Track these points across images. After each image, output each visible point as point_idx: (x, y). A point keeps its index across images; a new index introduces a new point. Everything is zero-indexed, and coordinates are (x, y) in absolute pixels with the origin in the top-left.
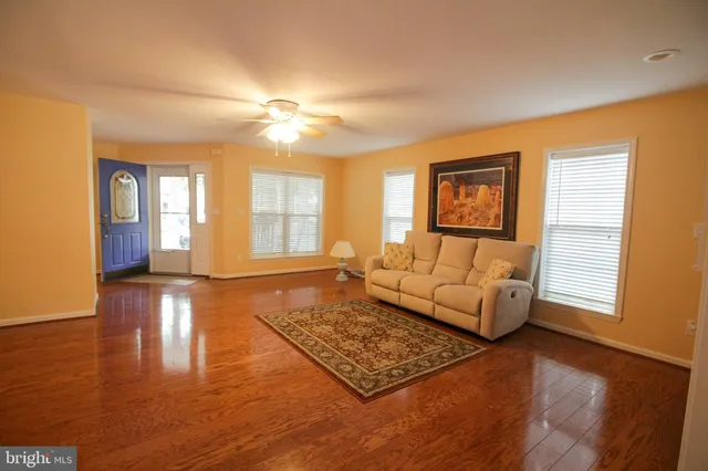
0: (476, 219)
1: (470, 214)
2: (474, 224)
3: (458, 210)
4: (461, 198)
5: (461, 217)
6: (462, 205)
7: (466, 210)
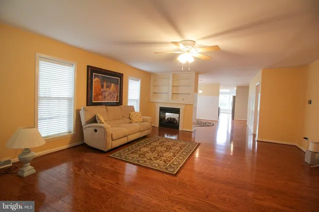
0: (111, 98)
1: (108, 96)
2: (110, 100)
3: (103, 94)
4: (104, 88)
5: (105, 97)
6: (105, 91)
7: (107, 94)
